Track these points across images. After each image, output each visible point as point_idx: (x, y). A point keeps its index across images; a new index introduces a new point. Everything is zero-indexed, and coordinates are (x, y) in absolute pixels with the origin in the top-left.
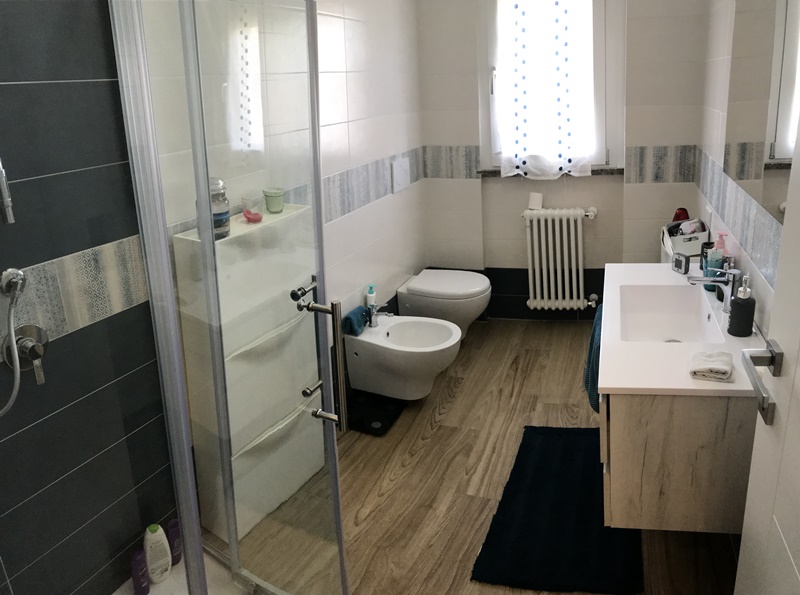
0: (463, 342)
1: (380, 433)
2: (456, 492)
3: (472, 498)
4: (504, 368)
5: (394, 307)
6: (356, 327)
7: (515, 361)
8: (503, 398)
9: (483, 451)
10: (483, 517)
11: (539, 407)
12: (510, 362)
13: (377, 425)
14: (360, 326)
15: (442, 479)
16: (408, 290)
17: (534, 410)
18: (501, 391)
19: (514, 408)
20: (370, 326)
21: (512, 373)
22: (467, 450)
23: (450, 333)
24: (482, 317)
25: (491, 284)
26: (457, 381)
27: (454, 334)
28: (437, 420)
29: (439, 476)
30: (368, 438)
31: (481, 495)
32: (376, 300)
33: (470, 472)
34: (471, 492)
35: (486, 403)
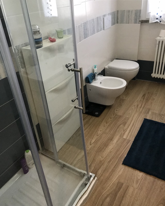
0: (127, 87)
1: (97, 116)
2: (120, 136)
3: (125, 139)
4: (139, 98)
5: (103, 73)
6: (90, 80)
7: (144, 95)
8: (138, 108)
9: (130, 124)
10: (128, 145)
11: (150, 113)
12: (142, 95)
13: (97, 113)
14: (91, 80)
15: (116, 131)
16: (108, 67)
17: (148, 113)
18: (138, 105)
19: (141, 112)
20: (95, 80)
21: (142, 100)
22: (125, 124)
23: (122, 83)
24: (134, 79)
25: (140, 66)
26: (123, 100)
27: (124, 83)
28: (115, 112)
29: (115, 130)
30: (94, 118)
31: (128, 139)
32: (97, 71)
33: (125, 131)
34: (125, 137)
35: (132, 109)
